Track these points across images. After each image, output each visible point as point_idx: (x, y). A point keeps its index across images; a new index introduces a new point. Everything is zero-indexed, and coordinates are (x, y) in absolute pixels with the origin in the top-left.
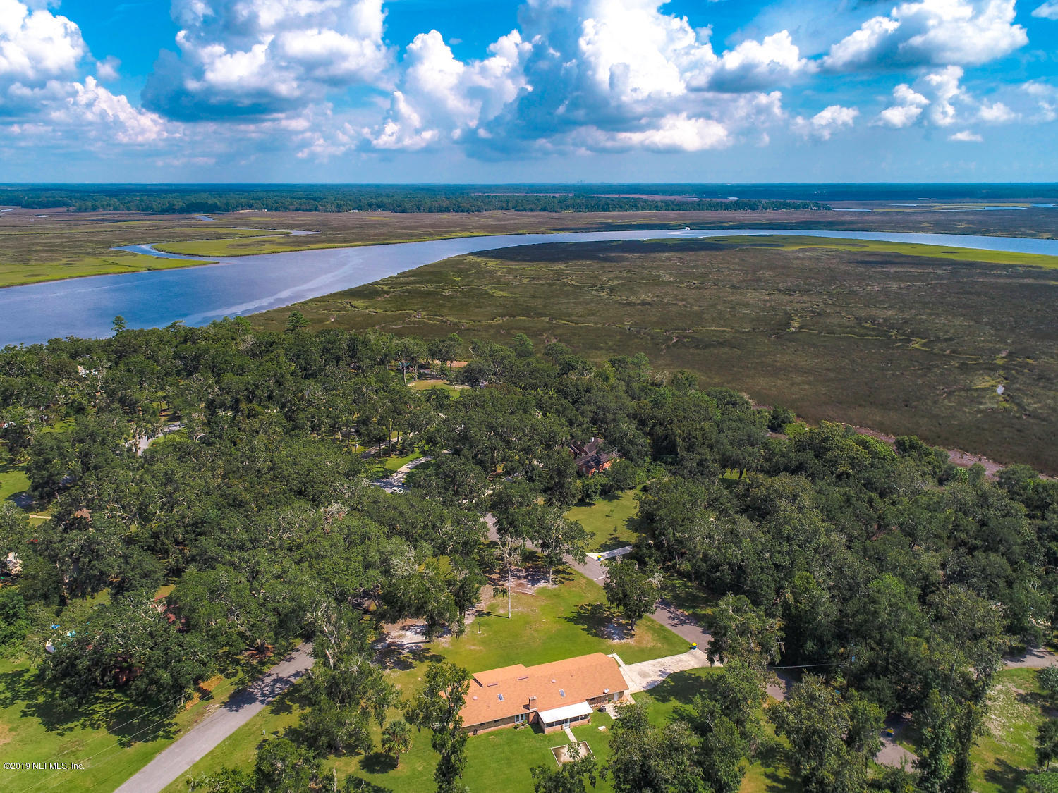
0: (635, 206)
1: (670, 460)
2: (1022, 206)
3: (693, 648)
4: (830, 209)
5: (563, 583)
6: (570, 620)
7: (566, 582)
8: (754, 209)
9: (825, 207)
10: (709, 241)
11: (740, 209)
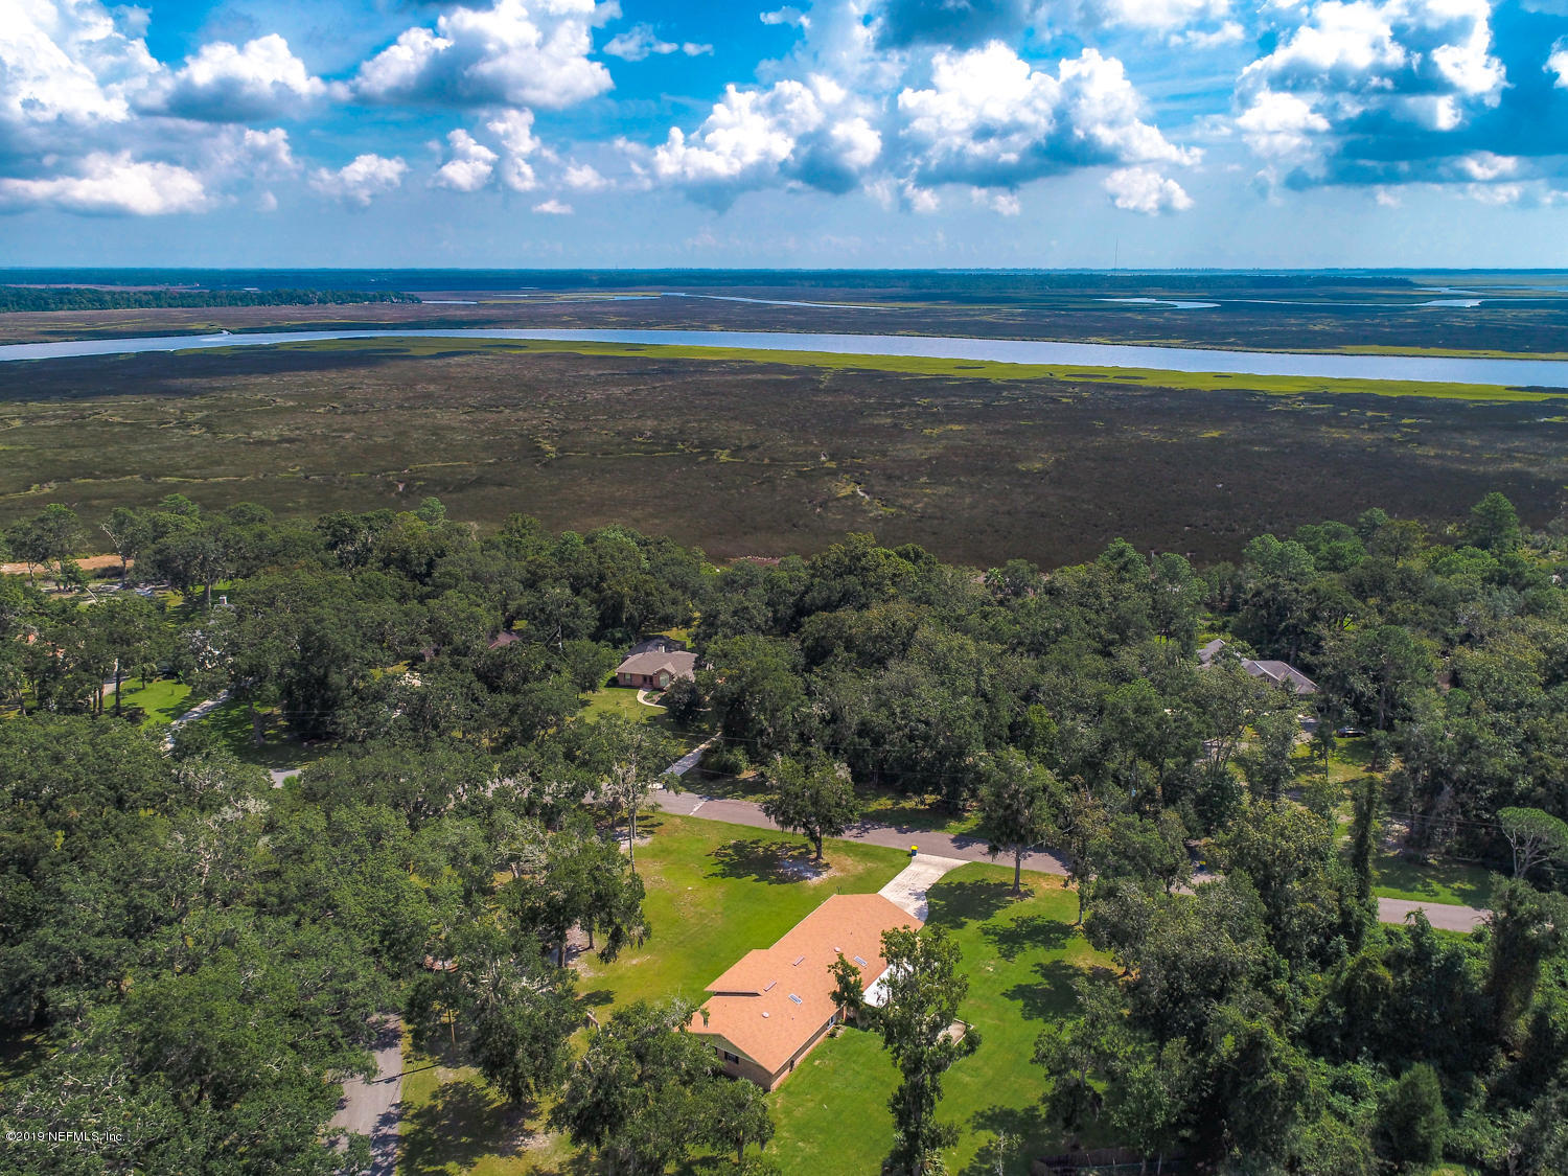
0: (98, 301)
1: (619, 635)
2: (653, 294)
3: (914, 853)
4: (420, 302)
5: (652, 832)
6: (724, 875)
7: (656, 829)
8: (307, 303)
9: (413, 300)
10: (287, 348)
11: (283, 303)
